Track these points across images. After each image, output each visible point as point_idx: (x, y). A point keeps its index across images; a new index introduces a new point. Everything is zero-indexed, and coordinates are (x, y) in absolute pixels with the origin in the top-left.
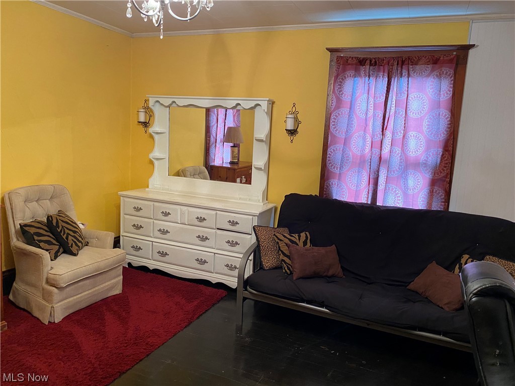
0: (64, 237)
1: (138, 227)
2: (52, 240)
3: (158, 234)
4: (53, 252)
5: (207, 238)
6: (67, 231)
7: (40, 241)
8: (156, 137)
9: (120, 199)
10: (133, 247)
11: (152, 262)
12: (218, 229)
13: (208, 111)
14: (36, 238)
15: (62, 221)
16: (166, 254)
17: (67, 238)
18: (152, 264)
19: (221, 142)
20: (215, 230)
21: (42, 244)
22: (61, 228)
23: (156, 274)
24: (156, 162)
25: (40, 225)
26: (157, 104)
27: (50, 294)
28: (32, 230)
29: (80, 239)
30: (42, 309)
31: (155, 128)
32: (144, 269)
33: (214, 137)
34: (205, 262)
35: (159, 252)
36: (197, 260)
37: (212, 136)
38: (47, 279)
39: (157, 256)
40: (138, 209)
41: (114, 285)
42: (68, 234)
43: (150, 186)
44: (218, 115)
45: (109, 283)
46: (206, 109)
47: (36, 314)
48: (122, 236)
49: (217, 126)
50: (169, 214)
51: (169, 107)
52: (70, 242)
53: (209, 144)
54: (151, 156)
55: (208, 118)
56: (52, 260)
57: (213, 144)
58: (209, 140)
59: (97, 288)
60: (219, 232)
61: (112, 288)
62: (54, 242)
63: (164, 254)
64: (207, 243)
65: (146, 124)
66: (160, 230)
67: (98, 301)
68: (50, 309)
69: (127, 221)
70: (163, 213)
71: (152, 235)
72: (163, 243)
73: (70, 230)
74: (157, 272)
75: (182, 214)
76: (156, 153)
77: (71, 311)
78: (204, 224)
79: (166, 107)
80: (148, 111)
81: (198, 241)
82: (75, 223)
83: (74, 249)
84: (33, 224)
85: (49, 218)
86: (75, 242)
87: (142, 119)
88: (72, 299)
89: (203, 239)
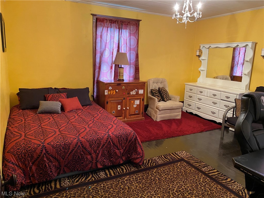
0: (163, 95)
1: (191, 97)
2: (159, 96)
3: (198, 100)
4: (159, 99)
5: (216, 103)
6: (164, 93)
7: (156, 95)
8: (202, 61)
9: (185, 86)
10: (188, 104)
11: (195, 111)
12: (221, 100)
13: (234, 49)
14: (155, 94)
15: (163, 90)
16: (200, 108)
17: (164, 95)
18: (194, 112)
19: (241, 64)
20: (220, 100)
21: (156, 96)
22: (162, 92)
23: (196, 116)
24: (201, 72)
25: (156, 90)
26: (204, 47)
27: (157, 111)
28: (154, 92)
29: (168, 97)
30: (154, 116)
31: (202, 57)
32: (191, 113)
33: (236, 62)
34: (215, 113)
35: (197, 107)
36: (212, 112)
37: (235, 61)
38: (156, 107)
39: (197, 109)
40: (191, 90)
41: (178, 115)
42: (164, 94)
43: (198, 82)
44: (240, 51)
45: (176, 114)
46: (234, 48)
47: (152, 118)
48: (185, 100)
49: (239, 56)
50: (202, 92)
51: (208, 48)
52: (165, 97)
53: (233, 65)
54: (199, 69)
55: (234, 52)
56: (158, 102)
57: (236, 65)
58: (234, 63)
59: (172, 114)
60: (221, 101)
61: (177, 116)
62: (160, 96)
63: (199, 108)
64: (216, 105)
65: (199, 56)
66: (198, 99)
67: (171, 119)
68: (156, 116)
69: (187, 94)
70: (200, 92)
71: (195, 100)
72: (199, 104)
73: (165, 93)
74: (196, 115)
75: (207, 92)
76: (202, 68)
77: (162, 119)
78: (216, 97)
79: (207, 48)
80: (200, 51)
81: (212, 104)
82: (167, 91)
83: (165, 99)
84: (154, 90)
85: (159, 88)
86: (166, 97)
87: (198, 54)
88: (163, 115)
89: (215, 103)
